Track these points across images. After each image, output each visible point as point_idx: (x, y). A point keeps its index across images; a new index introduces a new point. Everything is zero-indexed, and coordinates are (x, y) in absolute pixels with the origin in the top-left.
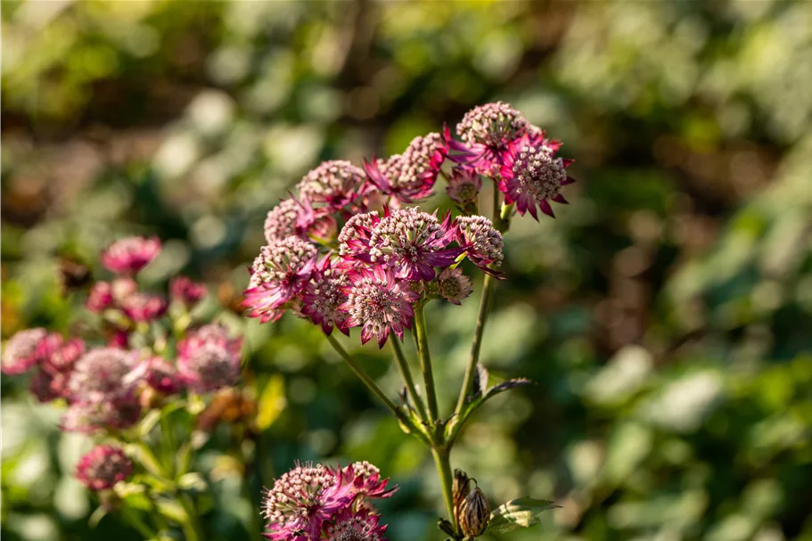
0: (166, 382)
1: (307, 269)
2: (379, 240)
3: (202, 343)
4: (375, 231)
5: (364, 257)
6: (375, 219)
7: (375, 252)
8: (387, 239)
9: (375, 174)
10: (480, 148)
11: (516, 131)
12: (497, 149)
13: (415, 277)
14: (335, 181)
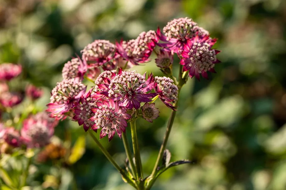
0: (14, 141)
1: (79, 96)
2: (113, 86)
3: (35, 122)
4: (113, 81)
5: (105, 94)
6: (114, 75)
7: (111, 92)
8: (117, 86)
9: (121, 49)
10: (174, 41)
11: (193, 33)
12: (183, 42)
13: (130, 106)
14: (100, 50)
